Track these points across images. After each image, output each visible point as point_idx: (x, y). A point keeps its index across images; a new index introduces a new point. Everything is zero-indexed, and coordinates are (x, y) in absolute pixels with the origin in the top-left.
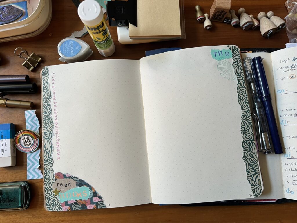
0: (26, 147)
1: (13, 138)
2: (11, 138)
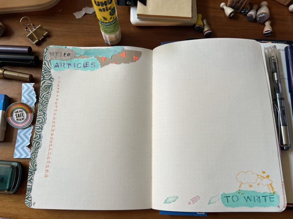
0: (18, 121)
1: (5, 110)
2: (3, 110)
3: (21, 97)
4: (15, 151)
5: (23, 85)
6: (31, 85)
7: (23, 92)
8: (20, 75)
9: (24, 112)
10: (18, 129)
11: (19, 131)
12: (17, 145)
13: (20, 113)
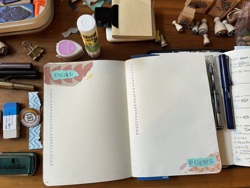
1: (18, 114)
2: (17, 114)
3: (29, 103)
4: (29, 144)
5: (29, 93)
6: (35, 94)
7: (29, 99)
8: (27, 86)
9: (33, 115)
10: (29, 127)
11: (30, 129)
12: (30, 139)
13: (30, 116)
